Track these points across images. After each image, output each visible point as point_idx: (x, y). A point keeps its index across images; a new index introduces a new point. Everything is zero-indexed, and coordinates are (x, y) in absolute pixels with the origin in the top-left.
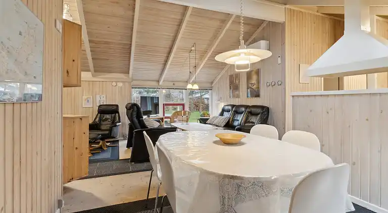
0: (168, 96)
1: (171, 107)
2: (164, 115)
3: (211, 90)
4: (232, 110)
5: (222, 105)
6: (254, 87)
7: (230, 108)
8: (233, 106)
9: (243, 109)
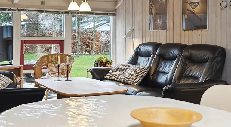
0: (34, 27)
1: (39, 46)
2: (22, 62)
3: (114, 14)
4: (154, 53)
5: (134, 44)
6: (197, 10)
7: (150, 48)
8: (156, 46)
9: (176, 52)
